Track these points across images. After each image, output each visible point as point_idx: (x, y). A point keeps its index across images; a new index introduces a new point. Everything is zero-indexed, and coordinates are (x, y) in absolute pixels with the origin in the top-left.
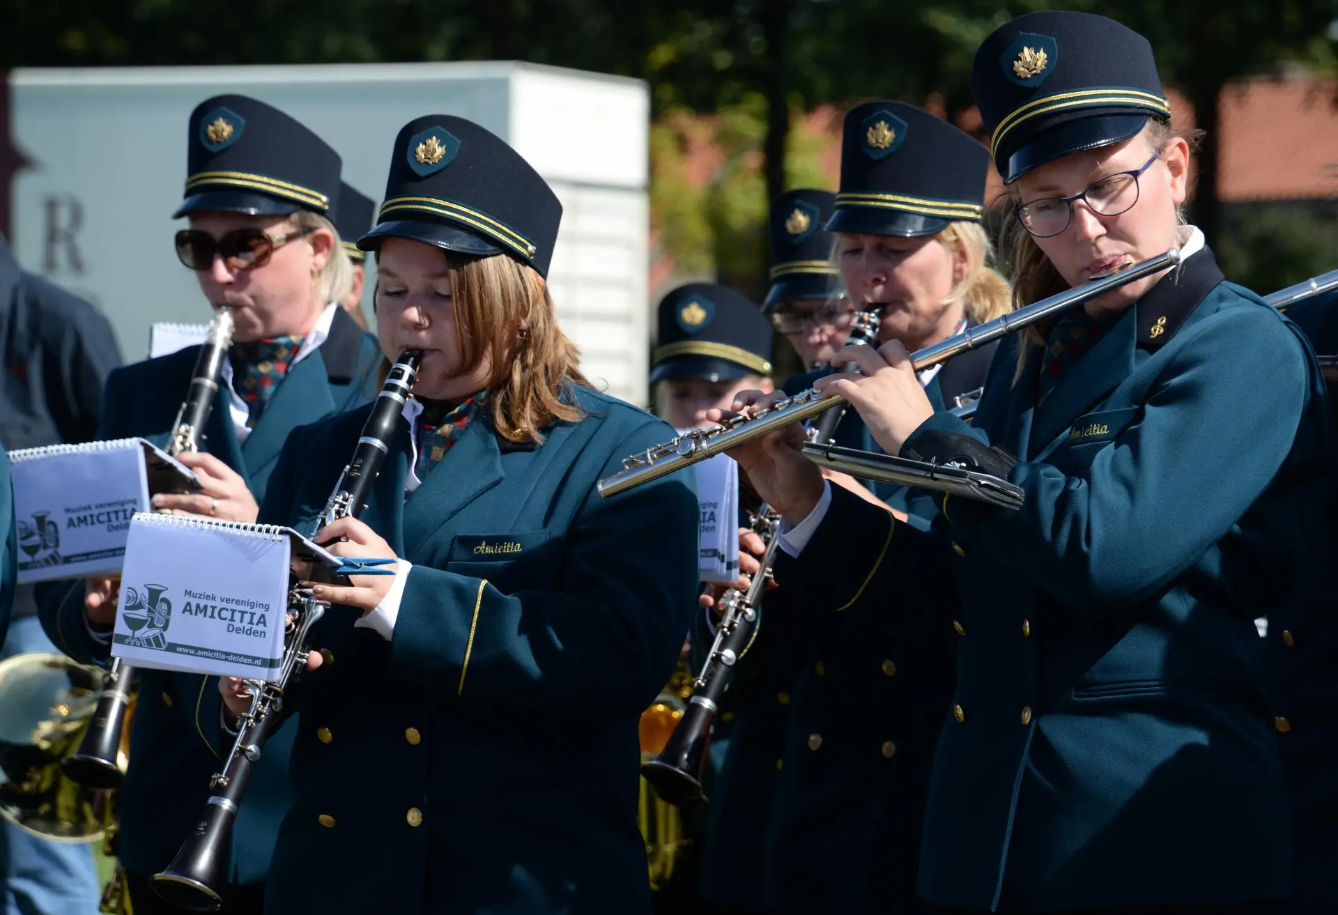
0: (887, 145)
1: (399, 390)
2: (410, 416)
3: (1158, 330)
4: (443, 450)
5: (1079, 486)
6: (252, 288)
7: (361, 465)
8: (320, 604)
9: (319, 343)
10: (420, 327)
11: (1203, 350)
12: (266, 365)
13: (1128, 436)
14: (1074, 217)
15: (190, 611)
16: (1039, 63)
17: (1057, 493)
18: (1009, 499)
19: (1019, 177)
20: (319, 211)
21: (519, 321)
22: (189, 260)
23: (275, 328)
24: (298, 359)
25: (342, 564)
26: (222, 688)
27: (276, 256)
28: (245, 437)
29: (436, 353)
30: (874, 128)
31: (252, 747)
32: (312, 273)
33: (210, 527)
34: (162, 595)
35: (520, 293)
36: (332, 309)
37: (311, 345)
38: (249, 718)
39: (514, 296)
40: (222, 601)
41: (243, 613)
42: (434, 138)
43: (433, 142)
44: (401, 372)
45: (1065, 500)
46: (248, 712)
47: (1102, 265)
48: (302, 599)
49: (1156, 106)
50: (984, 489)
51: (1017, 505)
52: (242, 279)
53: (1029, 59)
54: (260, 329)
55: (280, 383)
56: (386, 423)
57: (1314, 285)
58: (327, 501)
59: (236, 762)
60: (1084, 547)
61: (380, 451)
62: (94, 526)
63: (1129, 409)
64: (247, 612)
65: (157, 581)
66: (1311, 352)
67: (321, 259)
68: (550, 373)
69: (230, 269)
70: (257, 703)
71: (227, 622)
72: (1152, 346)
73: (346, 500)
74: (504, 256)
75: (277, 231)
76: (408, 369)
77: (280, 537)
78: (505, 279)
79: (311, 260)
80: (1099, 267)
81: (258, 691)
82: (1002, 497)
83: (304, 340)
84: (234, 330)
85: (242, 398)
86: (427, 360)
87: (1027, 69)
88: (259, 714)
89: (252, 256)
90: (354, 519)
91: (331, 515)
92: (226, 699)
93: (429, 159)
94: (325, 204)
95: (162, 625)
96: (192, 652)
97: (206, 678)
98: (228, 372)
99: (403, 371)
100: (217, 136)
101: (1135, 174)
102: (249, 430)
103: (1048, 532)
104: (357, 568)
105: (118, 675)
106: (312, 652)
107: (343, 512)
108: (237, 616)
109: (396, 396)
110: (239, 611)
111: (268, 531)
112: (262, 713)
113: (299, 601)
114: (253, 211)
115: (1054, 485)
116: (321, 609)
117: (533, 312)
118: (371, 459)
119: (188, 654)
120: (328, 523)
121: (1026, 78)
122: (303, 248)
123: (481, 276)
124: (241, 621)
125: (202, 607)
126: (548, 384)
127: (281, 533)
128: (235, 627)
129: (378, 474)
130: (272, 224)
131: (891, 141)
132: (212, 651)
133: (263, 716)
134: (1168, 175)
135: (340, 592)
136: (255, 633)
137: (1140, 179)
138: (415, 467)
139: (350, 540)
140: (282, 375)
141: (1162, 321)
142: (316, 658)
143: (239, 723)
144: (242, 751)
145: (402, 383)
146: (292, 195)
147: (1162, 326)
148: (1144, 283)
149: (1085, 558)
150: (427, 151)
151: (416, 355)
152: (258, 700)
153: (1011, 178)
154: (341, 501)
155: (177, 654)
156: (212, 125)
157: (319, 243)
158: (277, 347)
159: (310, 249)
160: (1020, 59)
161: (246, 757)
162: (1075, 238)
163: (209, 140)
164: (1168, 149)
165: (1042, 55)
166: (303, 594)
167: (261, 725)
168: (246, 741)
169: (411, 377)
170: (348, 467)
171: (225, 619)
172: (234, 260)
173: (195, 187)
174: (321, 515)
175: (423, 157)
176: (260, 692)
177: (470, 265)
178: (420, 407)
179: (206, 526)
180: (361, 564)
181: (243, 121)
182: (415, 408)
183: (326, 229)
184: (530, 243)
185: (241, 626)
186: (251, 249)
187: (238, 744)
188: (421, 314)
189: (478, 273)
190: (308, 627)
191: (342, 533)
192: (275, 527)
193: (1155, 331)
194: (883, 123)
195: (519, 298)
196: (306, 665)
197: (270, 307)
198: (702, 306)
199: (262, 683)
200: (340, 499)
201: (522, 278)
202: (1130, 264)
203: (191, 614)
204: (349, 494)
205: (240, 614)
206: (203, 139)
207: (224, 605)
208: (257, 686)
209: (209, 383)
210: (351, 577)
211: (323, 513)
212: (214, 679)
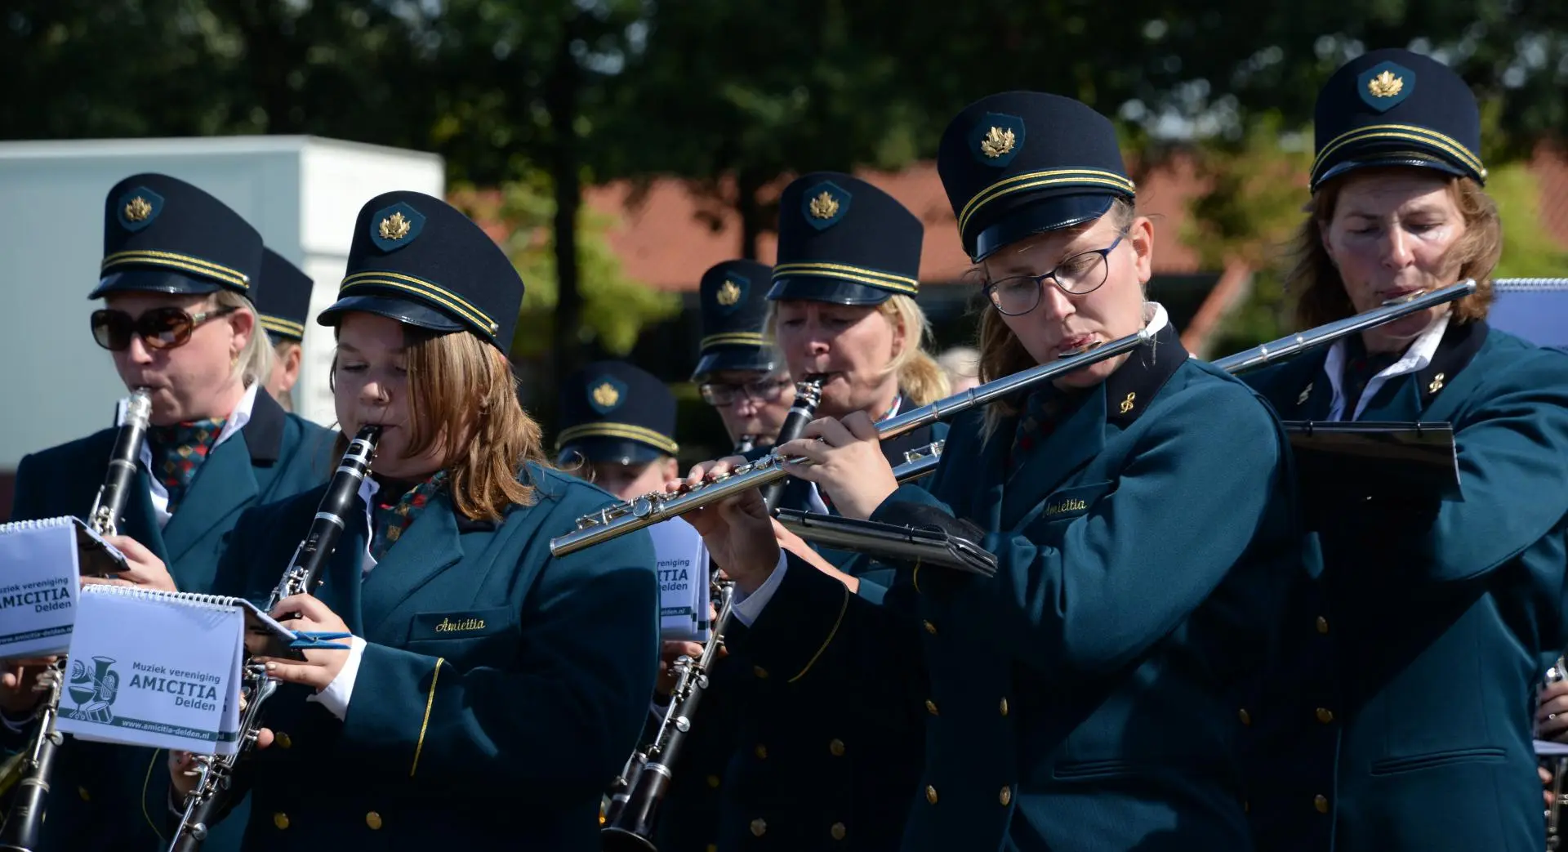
0: (832, 215)
1: (357, 466)
2: (365, 494)
3: (1127, 405)
4: (399, 529)
5: (1051, 553)
6: (170, 368)
7: (318, 540)
8: (273, 680)
9: (241, 425)
10: (380, 402)
11: (1176, 422)
12: (187, 449)
13: (1102, 507)
14: (1045, 297)
15: (138, 683)
16: (1007, 143)
17: (1029, 562)
18: (982, 565)
19: (990, 255)
20: (240, 291)
21: (480, 398)
22: (105, 340)
23: (195, 410)
24: (220, 441)
25: (295, 637)
26: (172, 763)
27: (195, 335)
28: (166, 522)
29: (395, 428)
30: (817, 198)
31: (198, 826)
32: (232, 353)
33: (162, 599)
34: (109, 668)
35: (482, 370)
36: (253, 390)
37: (234, 427)
38: (196, 796)
39: (476, 373)
40: (172, 674)
41: (192, 686)
42: (399, 214)
43: (398, 218)
44: (359, 447)
45: (1037, 569)
46: (196, 789)
47: (1072, 343)
48: (254, 676)
49: (1122, 186)
50: (962, 553)
51: (990, 572)
52: (160, 358)
53: (997, 139)
54: (178, 412)
55: (200, 467)
56: (343, 499)
57: (1264, 351)
58: (281, 577)
59: (181, 840)
60: (1059, 613)
61: (336, 526)
62: (21, 607)
63: (1104, 483)
64: (196, 685)
65: (104, 653)
66: (1277, 418)
67: (241, 339)
68: (510, 453)
69: (148, 347)
70: (205, 781)
71: (176, 695)
72: (1124, 421)
73: (300, 575)
74: (466, 333)
75: (196, 311)
76: (366, 445)
77: (233, 609)
78: (467, 356)
79: (231, 340)
80: (1068, 345)
81: (206, 769)
82: (977, 562)
83: (225, 422)
84: (151, 411)
85: (161, 483)
86: (385, 436)
87: (996, 148)
88: (207, 791)
89: (171, 335)
90: (309, 596)
91: (285, 591)
92: (173, 775)
93: (393, 234)
94: (246, 284)
95: (108, 699)
96: (139, 725)
97: (157, 752)
98: (147, 455)
99: (362, 446)
100: (134, 215)
101: (1104, 253)
102: (170, 515)
103: (1022, 600)
104: (311, 642)
105: (38, 762)
106: (263, 729)
107: (297, 587)
108: (187, 689)
109: (354, 472)
110: (189, 684)
111: (221, 602)
112: (209, 791)
113: (251, 677)
114: (172, 290)
115: (1026, 554)
116: (273, 685)
117: (494, 389)
118: (327, 536)
119: (134, 728)
120: (282, 597)
121: (994, 157)
122: (222, 328)
123: (442, 353)
124: (190, 695)
125: (150, 679)
126: (508, 463)
127: (235, 604)
128: (184, 700)
129: (334, 550)
130: (194, 303)
131: (835, 211)
132: (160, 725)
133: (211, 794)
134: (1134, 254)
135: (293, 669)
136: (204, 706)
137: (1108, 257)
138: (370, 545)
139: (304, 617)
140: (203, 459)
141: (1131, 397)
142: (266, 735)
143: (186, 801)
144: (189, 830)
145: (361, 459)
146: (213, 273)
147: (1132, 401)
148: (1113, 362)
149: (1059, 624)
150: (391, 227)
151: (375, 431)
152: (206, 777)
153: (981, 256)
154: (295, 576)
155: (124, 728)
156: (131, 204)
157: (239, 322)
158: (198, 430)
159: (230, 329)
160: (988, 139)
161: (193, 836)
162: (1045, 315)
163: (128, 220)
164: (1133, 228)
165: (1010, 135)
166: (255, 671)
167: (209, 802)
168: (192, 820)
169: (369, 451)
170: (304, 542)
171: (174, 692)
172: (151, 340)
173: (110, 268)
174: (275, 591)
175: (387, 232)
176: (209, 770)
177: (431, 341)
178: (376, 486)
179: (158, 598)
180: (315, 638)
181: (162, 199)
182: (370, 487)
183: (247, 308)
184: (493, 320)
185: (190, 699)
186: (170, 328)
187: (184, 822)
188: (380, 388)
189: (439, 351)
190: (259, 703)
191: (295, 610)
192: (228, 598)
193: (1125, 406)
194: (826, 193)
195: (481, 376)
196: (256, 742)
197: (190, 389)
198: (615, 387)
199: (211, 759)
200: (294, 574)
201: (484, 356)
202: (1099, 343)
203: (139, 686)
204: (305, 569)
205: (189, 687)
206: (120, 219)
207: (174, 677)
208: (206, 763)
209: (128, 464)
210: (304, 651)
211: (277, 588)
212: (164, 753)
